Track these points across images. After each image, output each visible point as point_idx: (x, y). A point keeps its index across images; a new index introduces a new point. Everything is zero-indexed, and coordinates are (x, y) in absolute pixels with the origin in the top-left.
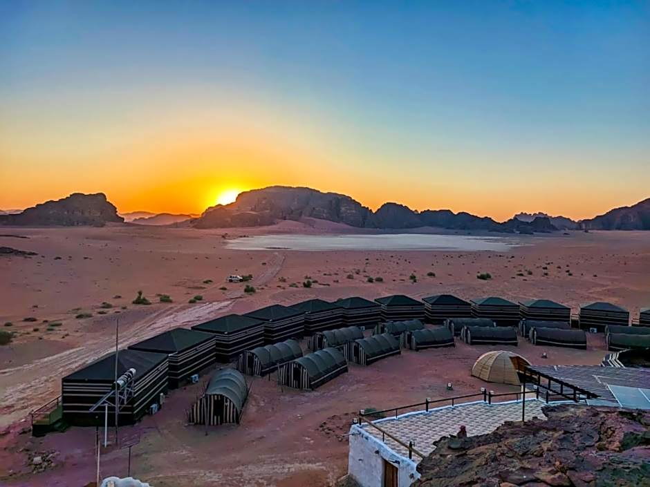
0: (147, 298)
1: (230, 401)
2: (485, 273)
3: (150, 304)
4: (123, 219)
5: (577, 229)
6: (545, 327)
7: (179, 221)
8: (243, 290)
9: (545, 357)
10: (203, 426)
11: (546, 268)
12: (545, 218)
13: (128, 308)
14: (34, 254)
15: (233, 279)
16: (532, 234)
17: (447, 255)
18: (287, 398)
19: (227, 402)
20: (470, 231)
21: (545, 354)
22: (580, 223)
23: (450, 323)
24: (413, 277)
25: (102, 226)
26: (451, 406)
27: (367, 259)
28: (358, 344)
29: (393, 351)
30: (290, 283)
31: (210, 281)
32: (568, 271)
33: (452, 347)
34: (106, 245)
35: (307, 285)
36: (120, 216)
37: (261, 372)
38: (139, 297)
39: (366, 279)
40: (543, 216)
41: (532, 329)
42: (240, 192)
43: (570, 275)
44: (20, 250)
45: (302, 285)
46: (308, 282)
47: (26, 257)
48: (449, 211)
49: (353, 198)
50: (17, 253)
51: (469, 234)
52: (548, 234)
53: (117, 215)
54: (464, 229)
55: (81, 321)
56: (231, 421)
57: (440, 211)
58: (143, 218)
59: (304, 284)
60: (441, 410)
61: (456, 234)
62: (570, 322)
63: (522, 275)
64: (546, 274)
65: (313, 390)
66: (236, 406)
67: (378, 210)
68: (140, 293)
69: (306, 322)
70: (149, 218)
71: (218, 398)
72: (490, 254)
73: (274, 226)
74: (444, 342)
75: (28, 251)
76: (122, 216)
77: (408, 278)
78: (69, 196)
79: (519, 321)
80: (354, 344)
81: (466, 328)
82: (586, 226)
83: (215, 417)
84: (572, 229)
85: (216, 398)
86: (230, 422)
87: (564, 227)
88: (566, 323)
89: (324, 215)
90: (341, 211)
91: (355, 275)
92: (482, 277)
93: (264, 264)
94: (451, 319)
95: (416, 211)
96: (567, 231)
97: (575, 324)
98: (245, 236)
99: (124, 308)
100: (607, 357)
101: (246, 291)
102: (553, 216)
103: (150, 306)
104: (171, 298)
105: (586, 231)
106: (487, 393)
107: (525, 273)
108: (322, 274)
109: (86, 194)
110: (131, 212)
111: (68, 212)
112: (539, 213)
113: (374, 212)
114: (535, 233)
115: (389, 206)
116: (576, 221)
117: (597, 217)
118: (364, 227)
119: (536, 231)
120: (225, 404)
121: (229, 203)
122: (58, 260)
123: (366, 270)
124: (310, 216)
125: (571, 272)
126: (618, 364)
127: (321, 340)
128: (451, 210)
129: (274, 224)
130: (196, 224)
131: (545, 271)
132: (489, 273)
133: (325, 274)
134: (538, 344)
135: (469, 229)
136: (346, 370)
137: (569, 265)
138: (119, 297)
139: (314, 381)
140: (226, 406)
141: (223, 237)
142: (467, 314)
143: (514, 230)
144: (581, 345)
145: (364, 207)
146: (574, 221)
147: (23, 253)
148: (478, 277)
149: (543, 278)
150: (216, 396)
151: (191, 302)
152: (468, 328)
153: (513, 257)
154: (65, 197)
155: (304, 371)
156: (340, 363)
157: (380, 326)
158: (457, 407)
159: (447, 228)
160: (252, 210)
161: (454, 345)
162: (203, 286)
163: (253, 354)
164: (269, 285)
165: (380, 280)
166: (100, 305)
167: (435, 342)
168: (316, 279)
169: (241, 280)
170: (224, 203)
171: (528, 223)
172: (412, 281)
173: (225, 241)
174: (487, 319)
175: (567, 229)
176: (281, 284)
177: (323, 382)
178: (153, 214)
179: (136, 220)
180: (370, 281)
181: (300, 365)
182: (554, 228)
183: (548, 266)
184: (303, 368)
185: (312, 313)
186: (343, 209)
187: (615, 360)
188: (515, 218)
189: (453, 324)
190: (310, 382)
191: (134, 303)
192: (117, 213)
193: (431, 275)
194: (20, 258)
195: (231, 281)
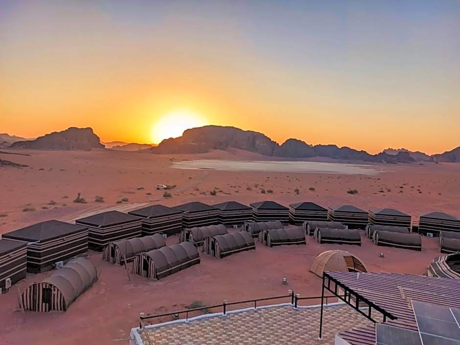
0: (84, 199)
1: (58, 290)
2: (353, 190)
3: (86, 203)
4: (104, 146)
5: (430, 161)
6: (387, 232)
7: (143, 148)
8: (162, 196)
9: (383, 256)
10: (32, 312)
11: (402, 188)
12: (406, 152)
13: (67, 205)
14: (26, 166)
15: (159, 187)
16: (396, 163)
17: (330, 176)
18: (131, 287)
19: (54, 290)
20: (349, 161)
21: (382, 254)
22: (432, 157)
23: (307, 225)
24: (297, 191)
25: (89, 151)
26: (254, 308)
27: (268, 178)
28: (215, 239)
29: (248, 247)
30: (201, 192)
31: (143, 188)
32: (418, 190)
33: (304, 245)
34: (86, 163)
35: (213, 194)
36: (102, 143)
37: (121, 261)
38: (78, 197)
39: (260, 191)
40: (404, 151)
41: (375, 232)
42: (186, 129)
43: (421, 193)
44: (16, 163)
45: (210, 194)
46: (214, 191)
47: (19, 168)
48: (335, 145)
49: (265, 135)
50: (14, 165)
51: (349, 163)
52: (408, 164)
53: (100, 143)
54: (346, 159)
55: (25, 213)
56: (59, 308)
57: (329, 145)
58: (119, 146)
59: (211, 192)
60: (241, 312)
61: (340, 162)
62: (411, 228)
63: (382, 192)
64: (402, 192)
65: (158, 279)
66: (63, 295)
67: (284, 143)
68: (79, 195)
69: (184, 220)
70: (123, 146)
71: (46, 285)
72: (361, 177)
73: (208, 154)
74: (297, 240)
75: (22, 164)
76: (104, 144)
77: (293, 191)
78: (67, 129)
79: (366, 225)
80: (212, 240)
81: (317, 229)
82: (437, 159)
83: (44, 304)
84: (426, 161)
85: (44, 287)
86: (58, 310)
87: (420, 160)
88: (406, 228)
89: (244, 147)
90: (256, 144)
91: (253, 188)
92: (351, 192)
93: (190, 178)
94: (307, 221)
95: (311, 145)
96: (422, 162)
97: (415, 229)
98: (186, 160)
99: (65, 205)
100: (437, 259)
101: (164, 196)
102: (412, 152)
103: (86, 204)
104: (104, 200)
105: (437, 163)
106: (294, 295)
107: (385, 190)
108: (229, 186)
109: (79, 128)
110: (111, 142)
111: (66, 140)
112: (402, 149)
113: (280, 145)
114: (398, 163)
115: (291, 142)
116: (430, 155)
117: (446, 152)
118: (272, 156)
119: (398, 162)
120: (53, 292)
121: (178, 137)
122: (42, 170)
123: (264, 185)
124: (234, 147)
125: (421, 191)
126: (445, 267)
127: (188, 235)
128: (337, 145)
129: (208, 152)
130: (154, 151)
131: (401, 189)
132: (356, 189)
133: (231, 187)
134: (379, 244)
135: (349, 159)
136: (198, 262)
137: (421, 185)
138: (67, 197)
139: (160, 272)
140: (54, 295)
141: (171, 160)
142: (324, 218)
143: (383, 161)
144: (416, 247)
145: (273, 142)
146: (428, 155)
147: (18, 165)
148: (348, 192)
149: (399, 194)
150: (44, 285)
151: (118, 203)
152: (319, 229)
153: (379, 179)
154: (64, 130)
155: (152, 262)
156: (192, 256)
157: (246, 225)
158: (260, 309)
159: (333, 158)
160: (193, 142)
161: (305, 243)
162: (135, 192)
163: (115, 245)
164: (184, 193)
165: (270, 192)
166: (49, 202)
167: (288, 240)
168: (222, 190)
169: (165, 189)
170: (174, 137)
171: (393, 155)
172: (296, 193)
173: (173, 162)
174: (340, 223)
175: (422, 161)
176: (194, 192)
177: (170, 273)
178: (126, 143)
179: (114, 147)
180: (263, 192)
181: (148, 257)
182: (412, 160)
183: (404, 186)
184: (151, 259)
185: (189, 213)
186: (258, 142)
187: (443, 262)
188: (384, 152)
189: (309, 226)
190: (156, 273)
191: (74, 201)
192: (100, 142)
193: (312, 189)
194: (15, 169)
195: (158, 189)
